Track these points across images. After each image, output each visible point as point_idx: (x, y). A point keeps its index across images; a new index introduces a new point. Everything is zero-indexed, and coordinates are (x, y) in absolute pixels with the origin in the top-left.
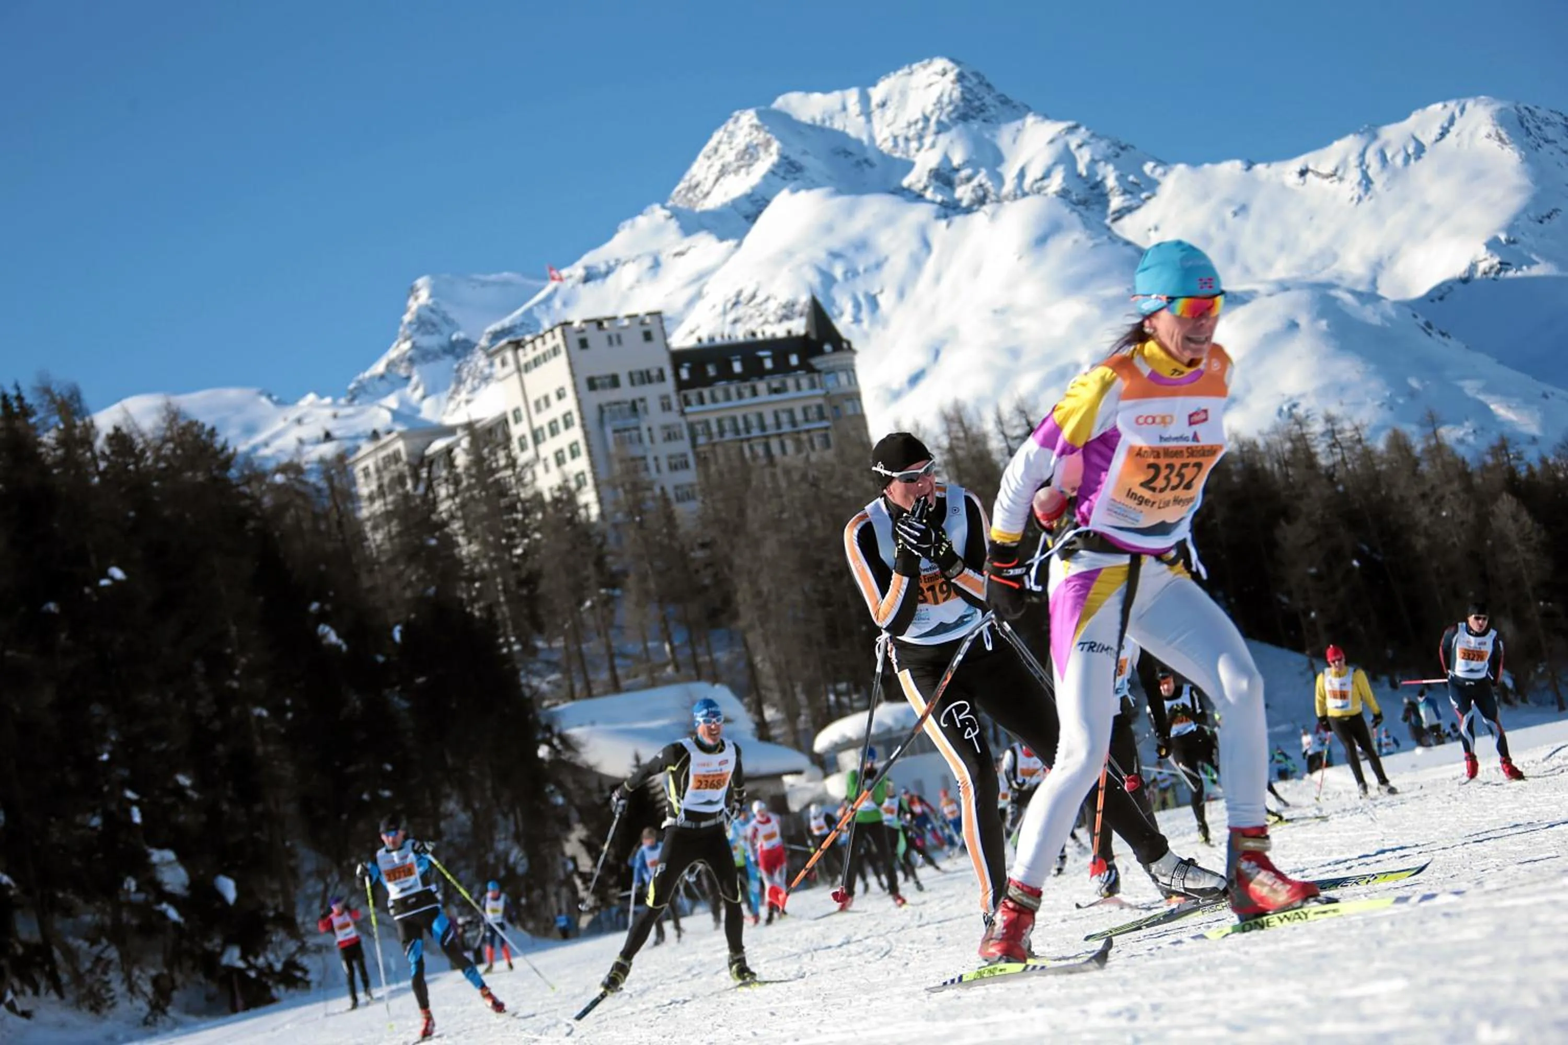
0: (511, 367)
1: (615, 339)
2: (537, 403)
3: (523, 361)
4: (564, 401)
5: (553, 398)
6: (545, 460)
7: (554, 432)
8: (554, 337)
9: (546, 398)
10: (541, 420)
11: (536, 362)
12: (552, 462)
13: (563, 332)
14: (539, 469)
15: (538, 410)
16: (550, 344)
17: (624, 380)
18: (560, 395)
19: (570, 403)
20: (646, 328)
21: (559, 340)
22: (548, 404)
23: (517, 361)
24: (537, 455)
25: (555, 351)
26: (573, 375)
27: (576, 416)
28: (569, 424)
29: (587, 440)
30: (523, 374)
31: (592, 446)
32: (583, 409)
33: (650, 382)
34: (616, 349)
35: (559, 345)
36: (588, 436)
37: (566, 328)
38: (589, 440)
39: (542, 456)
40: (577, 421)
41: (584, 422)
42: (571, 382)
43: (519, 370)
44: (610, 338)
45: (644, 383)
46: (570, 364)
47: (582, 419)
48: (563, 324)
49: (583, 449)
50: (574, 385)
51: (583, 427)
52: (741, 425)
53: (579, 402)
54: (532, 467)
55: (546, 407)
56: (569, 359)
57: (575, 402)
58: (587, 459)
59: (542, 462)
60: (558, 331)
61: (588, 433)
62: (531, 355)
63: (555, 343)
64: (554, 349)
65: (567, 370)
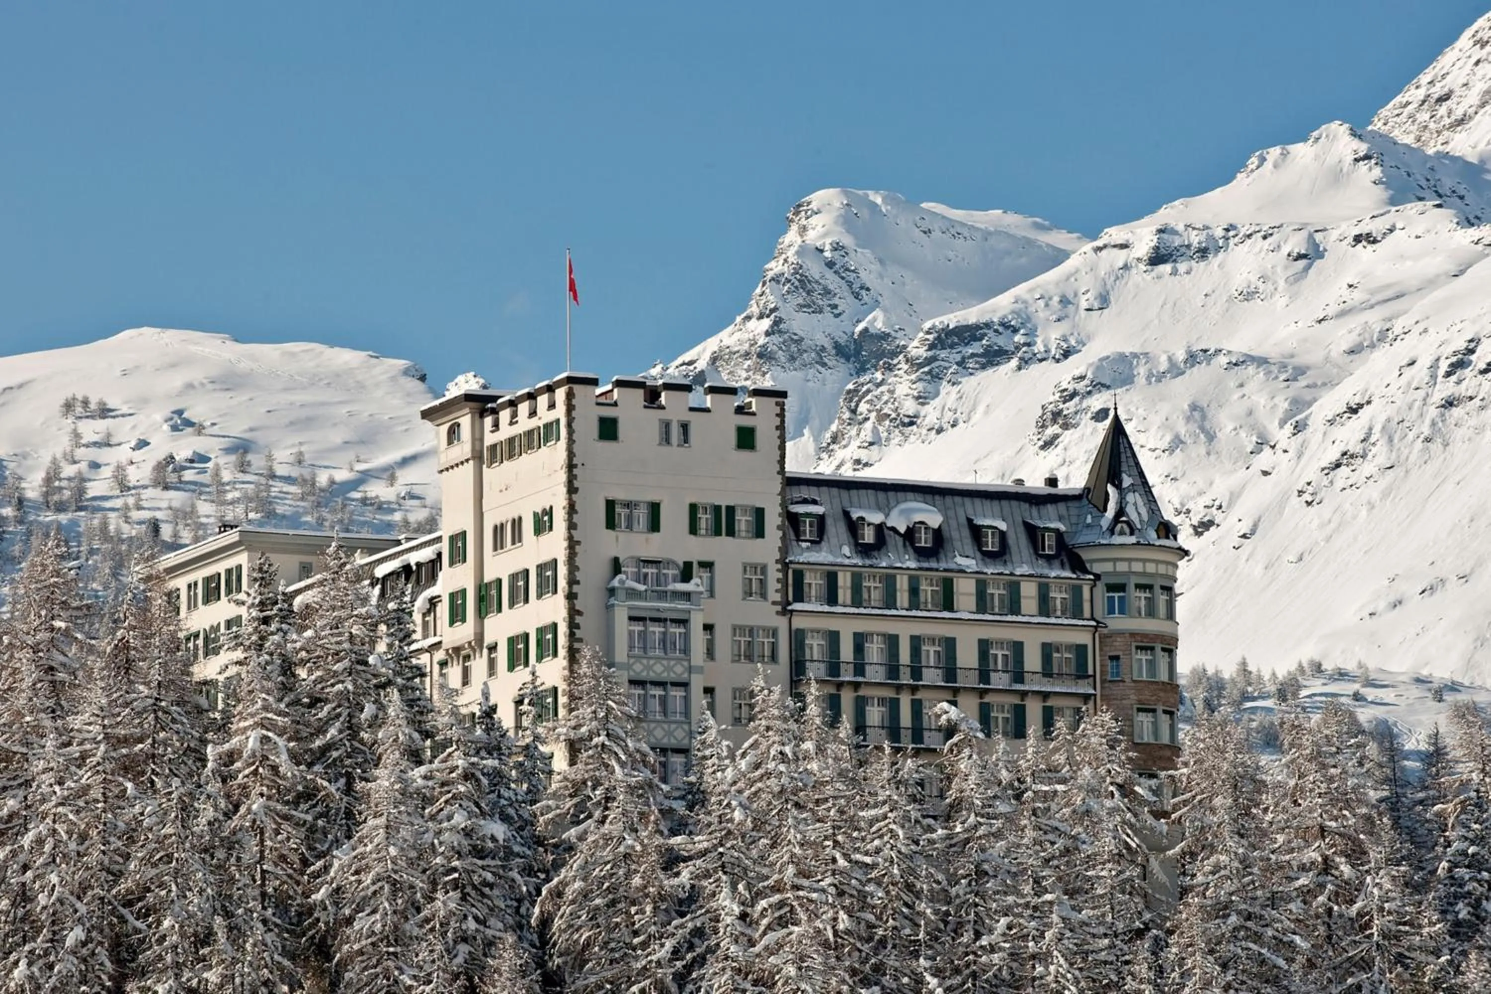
0: (466, 446)
1: (675, 431)
2: (498, 530)
3: (490, 439)
4: (545, 538)
5: (528, 526)
6: (492, 648)
7: (519, 595)
8: (552, 406)
9: (517, 523)
10: (500, 567)
11: (512, 448)
12: (502, 655)
13: (570, 395)
14: (478, 664)
15: (499, 544)
16: (545, 416)
17: (675, 518)
18: (543, 523)
19: (555, 545)
20: (745, 421)
21: (560, 412)
22: (517, 537)
23: (478, 438)
24: (480, 636)
25: (549, 431)
26: (572, 489)
27: (562, 571)
28: (547, 586)
29: (573, 626)
30: (484, 466)
31: (580, 640)
32: (578, 561)
33: (731, 532)
34: (674, 451)
35: (558, 421)
36: (578, 619)
37: (577, 388)
38: (578, 626)
39: (488, 640)
40: (562, 583)
41: (576, 588)
42: (565, 503)
43: (477, 456)
44: (666, 426)
45: (718, 533)
46: (571, 466)
47: (572, 581)
48: (570, 380)
49: (562, 640)
50: (572, 509)
51: (571, 597)
52: (905, 657)
53: (572, 544)
54: (467, 658)
55: (513, 543)
56: (571, 454)
57: (565, 544)
58: (565, 663)
59: (485, 651)
60: (560, 394)
61: (579, 613)
62: (506, 432)
63: (550, 416)
64: (548, 426)
65: (563, 476)
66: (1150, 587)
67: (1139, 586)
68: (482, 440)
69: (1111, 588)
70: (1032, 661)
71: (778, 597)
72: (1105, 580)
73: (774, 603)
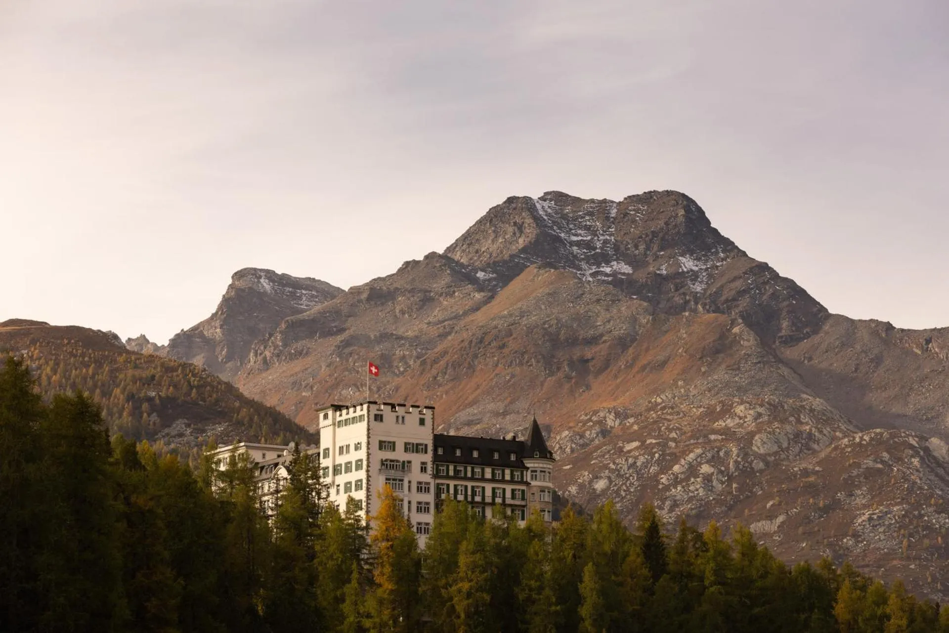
0: (329, 421)
1: (400, 419)
2: (341, 448)
3: (338, 419)
4: (359, 452)
5: (352, 448)
6: (338, 486)
7: (348, 469)
8: (362, 410)
9: (348, 446)
10: (341, 460)
11: (347, 422)
12: (342, 488)
13: (368, 407)
14: (333, 491)
15: (341, 452)
16: (359, 413)
17: (400, 447)
18: (357, 447)
19: (362, 454)
20: (422, 416)
21: (365, 412)
22: (348, 452)
23: (334, 419)
24: (334, 482)
25: (361, 418)
26: (369, 437)
27: (365, 463)
28: (359, 467)
29: (368, 480)
30: (336, 427)
31: (370, 485)
32: (370, 460)
33: (417, 452)
34: (400, 426)
35: (364, 415)
36: (370, 479)
37: (371, 406)
38: (369, 481)
39: (337, 483)
40: (365, 467)
41: (369, 469)
42: (366, 441)
43: (334, 424)
44: (397, 417)
45: (413, 452)
46: (368, 430)
47: (368, 466)
48: (370, 402)
49: (364, 485)
50: (368, 443)
51: (368, 471)
52: (469, 493)
53: (369, 454)
54: (329, 488)
55: (346, 453)
56: (368, 425)
57: (366, 454)
58: (365, 492)
59: (335, 487)
60: (365, 406)
61: (370, 477)
62: (344, 417)
63: (361, 413)
64: (360, 416)
65: (366, 433)
66: (544, 472)
67: (541, 471)
68: (335, 419)
69: (532, 471)
70: (508, 494)
71: (431, 473)
72: (531, 469)
73: (430, 475)
